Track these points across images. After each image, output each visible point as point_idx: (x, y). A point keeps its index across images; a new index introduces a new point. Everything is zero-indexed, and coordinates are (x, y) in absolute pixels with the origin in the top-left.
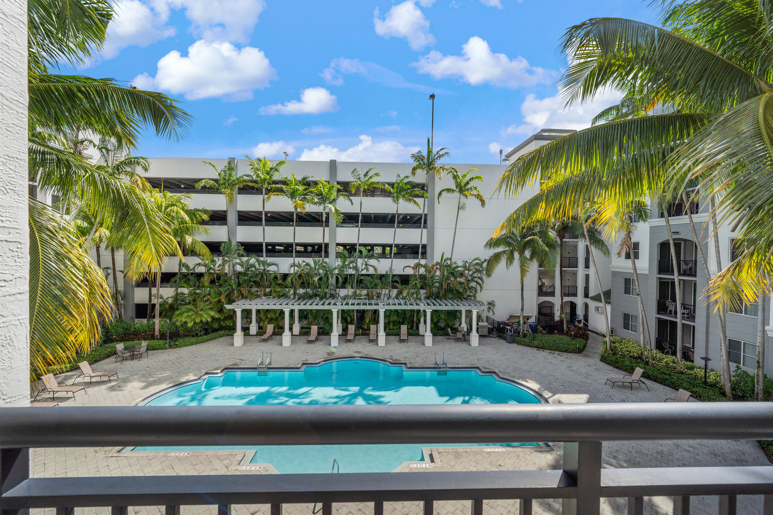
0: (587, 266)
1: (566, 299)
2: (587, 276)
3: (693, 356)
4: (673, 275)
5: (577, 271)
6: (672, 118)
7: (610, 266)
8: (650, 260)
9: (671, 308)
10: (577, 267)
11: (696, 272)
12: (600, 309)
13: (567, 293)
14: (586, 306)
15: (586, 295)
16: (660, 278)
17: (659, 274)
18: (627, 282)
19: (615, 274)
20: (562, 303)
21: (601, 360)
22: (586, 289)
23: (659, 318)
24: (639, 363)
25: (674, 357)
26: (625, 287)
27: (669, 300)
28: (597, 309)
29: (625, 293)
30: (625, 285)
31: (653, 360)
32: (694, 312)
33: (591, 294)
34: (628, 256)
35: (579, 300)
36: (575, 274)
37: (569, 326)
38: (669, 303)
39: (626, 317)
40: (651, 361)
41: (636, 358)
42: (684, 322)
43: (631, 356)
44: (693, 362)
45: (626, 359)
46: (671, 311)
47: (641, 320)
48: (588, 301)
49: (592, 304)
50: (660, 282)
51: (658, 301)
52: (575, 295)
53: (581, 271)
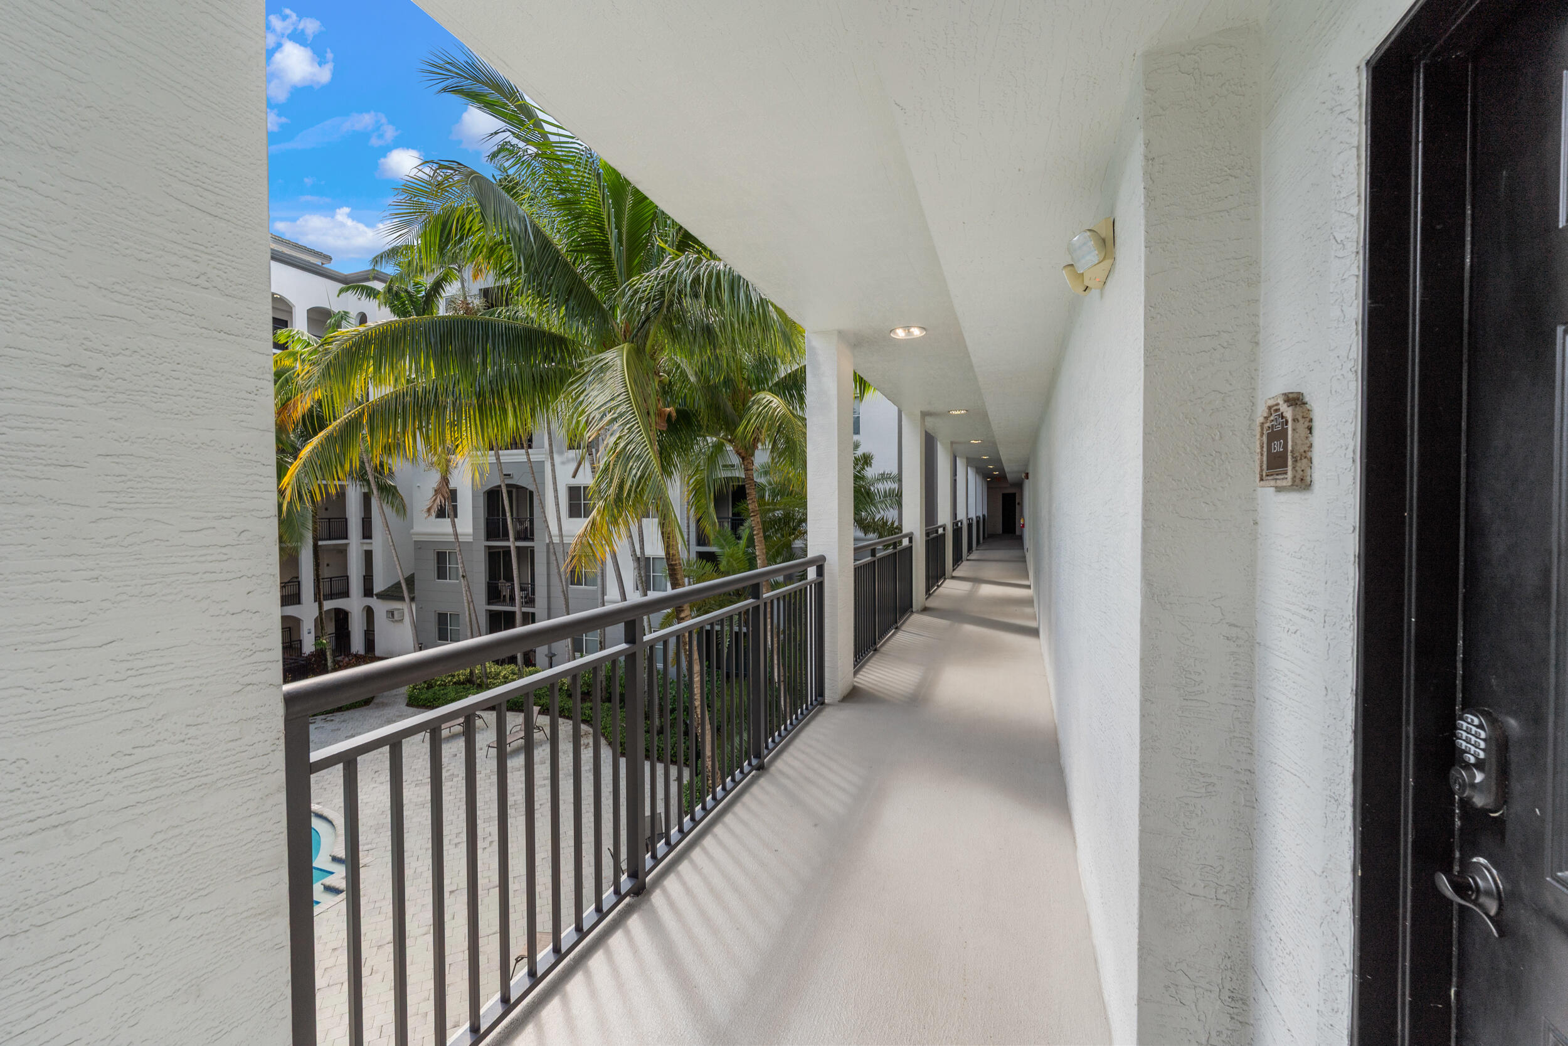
0: (367, 534)
1: (328, 605)
2: (368, 555)
3: (535, 656)
4: (508, 540)
5: (347, 545)
6: (458, 322)
7: (412, 531)
8: (474, 519)
9: (506, 592)
10: (346, 538)
11: (532, 534)
12: (396, 613)
13: (327, 591)
14: (369, 612)
15: (368, 592)
16: (489, 547)
17: (487, 540)
18: (441, 557)
19: (420, 546)
20: (320, 613)
21: (408, 705)
22: (368, 579)
23: (490, 611)
24: (469, 689)
25: (512, 666)
26: (438, 567)
27: (502, 581)
28: (391, 614)
29: (439, 578)
30: (438, 563)
31: (488, 678)
32: (533, 593)
33: (378, 587)
34: (441, 514)
35: (354, 604)
36: (343, 552)
37: (339, 658)
38: (503, 585)
39: (442, 618)
40: (485, 680)
41: (463, 683)
42: (525, 610)
43: (455, 683)
44: (535, 666)
45: (450, 688)
46: (504, 596)
47: (467, 619)
48: (373, 602)
49: (380, 608)
50: (489, 553)
51: (488, 583)
52: (345, 594)
53: (355, 544)
